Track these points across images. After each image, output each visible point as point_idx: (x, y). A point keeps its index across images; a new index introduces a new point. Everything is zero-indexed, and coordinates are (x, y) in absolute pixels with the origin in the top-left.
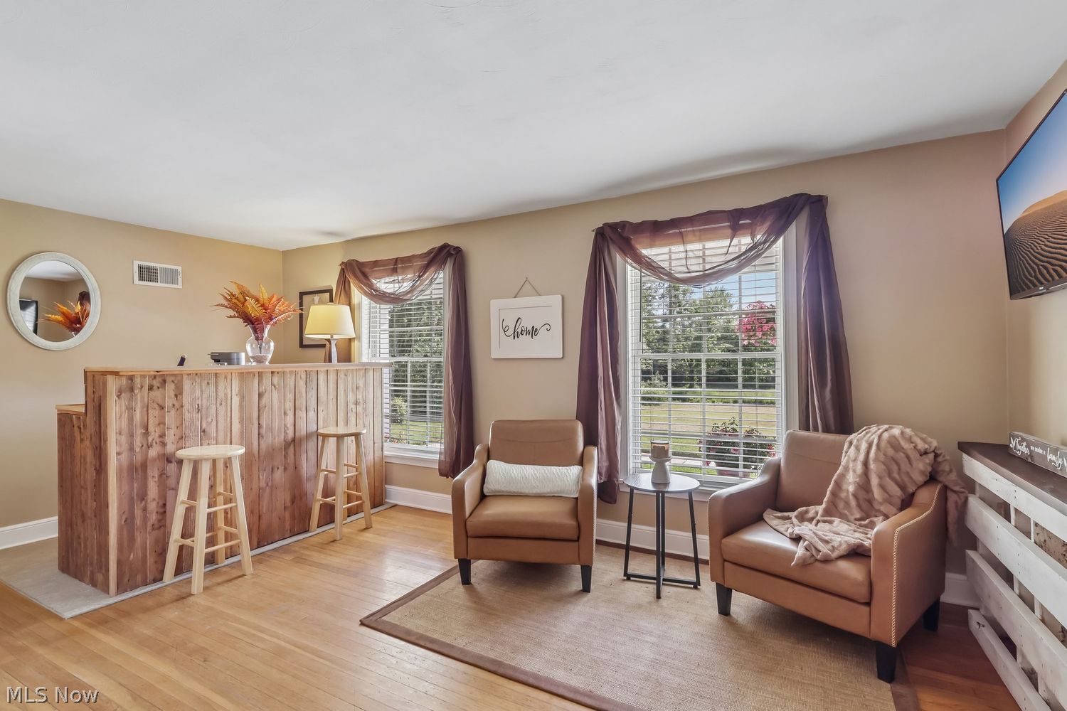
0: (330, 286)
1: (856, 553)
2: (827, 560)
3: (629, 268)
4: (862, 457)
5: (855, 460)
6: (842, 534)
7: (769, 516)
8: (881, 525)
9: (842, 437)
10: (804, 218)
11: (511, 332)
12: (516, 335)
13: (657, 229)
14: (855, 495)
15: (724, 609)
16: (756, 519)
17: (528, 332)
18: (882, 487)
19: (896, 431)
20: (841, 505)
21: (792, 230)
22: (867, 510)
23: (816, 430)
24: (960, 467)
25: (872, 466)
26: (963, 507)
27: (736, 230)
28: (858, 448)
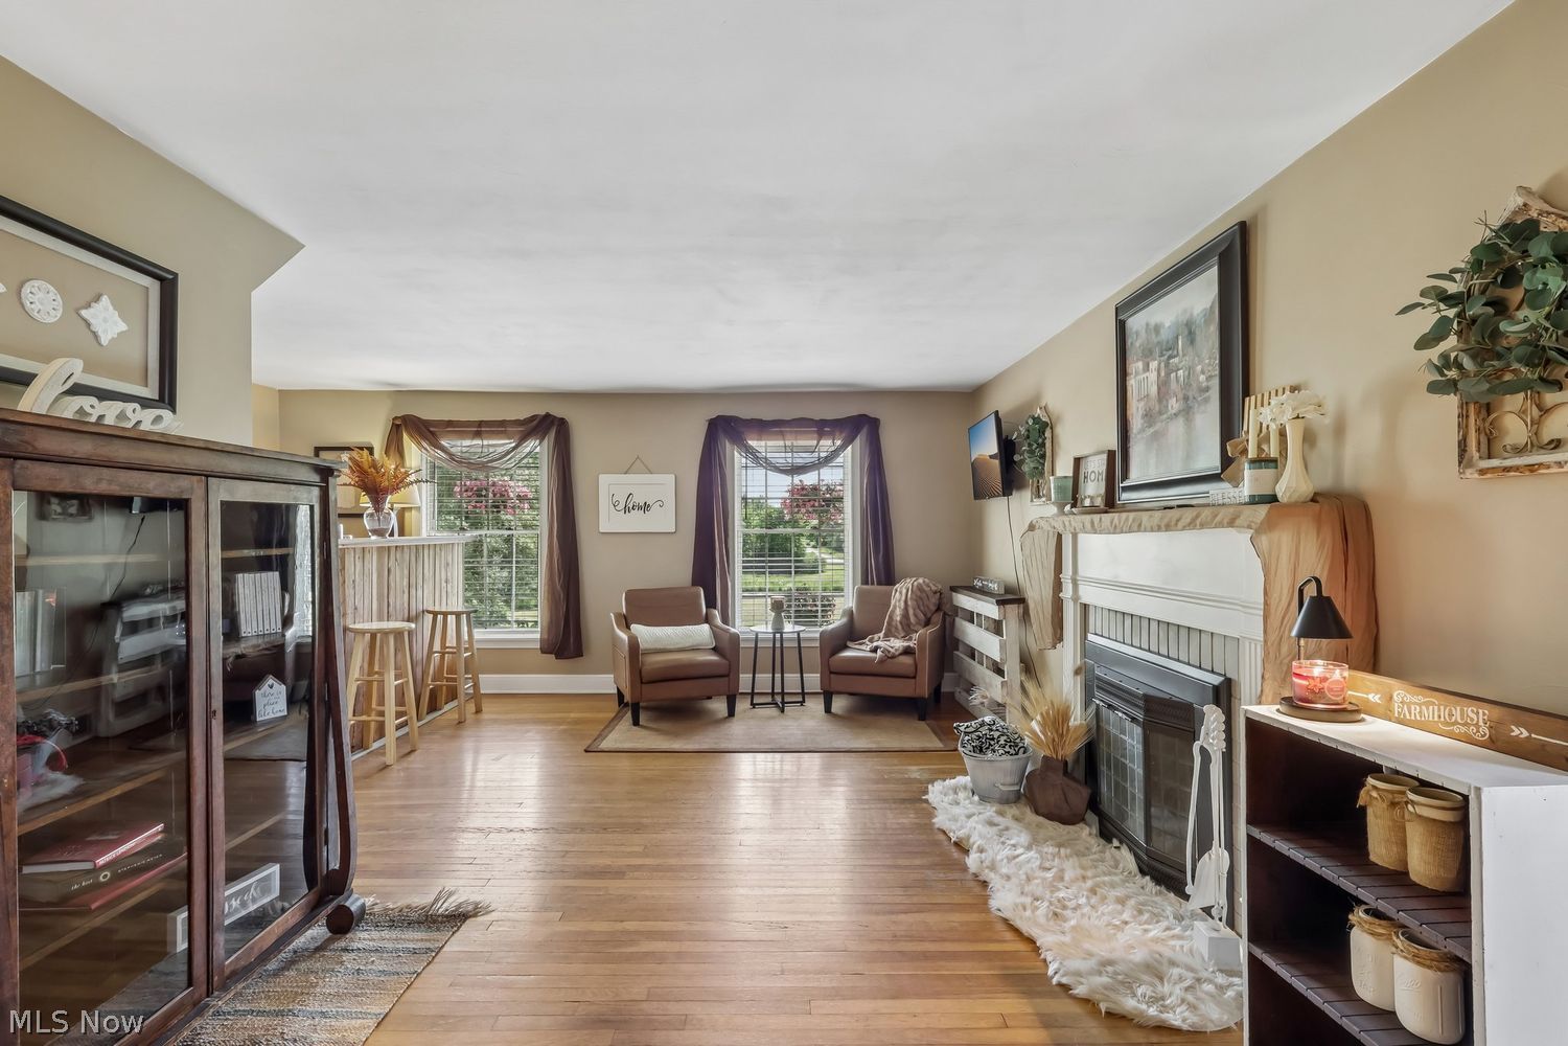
0: (370, 443)
1: (907, 651)
2: (893, 657)
3: (736, 453)
4: (903, 598)
5: (900, 601)
6: (897, 644)
7: (849, 644)
8: (915, 636)
9: (890, 587)
10: (865, 431)
11: (622, 506)
12: (626, 510)
13: (764, 427)
14: (901, 623)
15: (828, 710)
16: (845, 647)
17: (640, 508)
18: (915, 615)
19: (921, 581)
20: (893, 630)
21: (858, 441)
22: (907, 629)
23: (873, 584)
24: (951, 599)
25: (909, 603)
26: (953, 624)
27: (821, 435)
28: (901, 593)
